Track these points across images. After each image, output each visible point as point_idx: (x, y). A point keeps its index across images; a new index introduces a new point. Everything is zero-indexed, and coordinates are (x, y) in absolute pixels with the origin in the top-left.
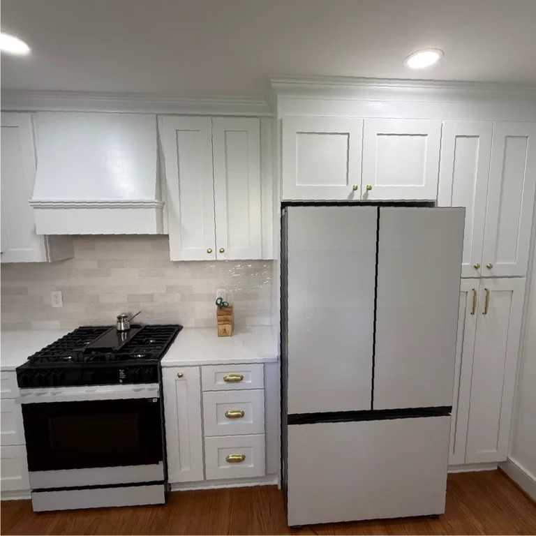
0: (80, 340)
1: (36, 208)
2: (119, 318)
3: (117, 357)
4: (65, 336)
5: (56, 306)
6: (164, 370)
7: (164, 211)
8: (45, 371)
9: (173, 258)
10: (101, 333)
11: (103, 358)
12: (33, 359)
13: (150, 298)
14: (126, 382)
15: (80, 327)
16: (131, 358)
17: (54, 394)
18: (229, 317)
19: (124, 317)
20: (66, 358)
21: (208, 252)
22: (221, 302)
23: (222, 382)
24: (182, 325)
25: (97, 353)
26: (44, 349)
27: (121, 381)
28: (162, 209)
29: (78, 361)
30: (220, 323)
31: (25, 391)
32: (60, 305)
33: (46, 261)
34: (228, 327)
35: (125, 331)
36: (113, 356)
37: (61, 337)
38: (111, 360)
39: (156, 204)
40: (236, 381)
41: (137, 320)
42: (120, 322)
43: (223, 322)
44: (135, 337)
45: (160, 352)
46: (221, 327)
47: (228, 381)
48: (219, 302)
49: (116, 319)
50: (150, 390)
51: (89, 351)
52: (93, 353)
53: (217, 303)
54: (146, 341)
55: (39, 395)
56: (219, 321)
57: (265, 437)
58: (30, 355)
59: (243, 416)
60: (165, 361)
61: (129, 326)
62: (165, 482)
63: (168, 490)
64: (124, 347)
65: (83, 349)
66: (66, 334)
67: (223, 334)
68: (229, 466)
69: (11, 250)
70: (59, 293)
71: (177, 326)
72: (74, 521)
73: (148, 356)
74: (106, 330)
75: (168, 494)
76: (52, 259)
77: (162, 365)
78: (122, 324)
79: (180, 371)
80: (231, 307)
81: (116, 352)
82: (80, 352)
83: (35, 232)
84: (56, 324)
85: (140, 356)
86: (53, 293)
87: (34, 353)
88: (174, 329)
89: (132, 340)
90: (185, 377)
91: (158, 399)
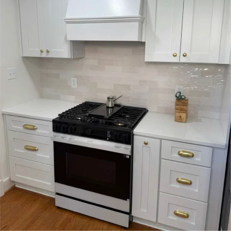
0: (85, 109)
1: (68, 23)
2: (108, 98)
3: (106, 123)
4: (77, 106)
5: (74, 87)
6: (135, 137)
7: (144, 24)
8: (66, 123)
9: (147, 59)
10: (97, 107)
11: (98, 122)
12: (61, 116)
13: (128, 87)
14: (111, 140)
15: (85, 102)
16: (114, 125)
17: (70, 139)
18: (185, 107)
19: (111, 98)
20: (77, 118)
21: (174, 56)
22: (180, 95)
23: (176, 155)
24: (148, 110)
25: (95, 118)
26: (66, 111)
27: (108, 139)
28: (142, 23)
29: (84, 121)
30: (177, 111)
31: (56, 134)
32: (76, 86)
33: (70, 57)
34: (183, 115)
35: (111, 108)
36: (104, 121)
37: (76, 106)
38: (102, 123)
39: (139, 18)
40: (188, 156)
41: (118, 102)
42: (109, 101)
43: (179, 111)
44: (117, 112)
45: (133, 125)
46: (178, 114)
47: (181, 155)
48: (178, 95)
49: (106, 99)
50: (125, 148)
51: (90, 116)
52: (92, 118)
53: (176, 96)
54: (124, 115)
55: (63, 138)
56: (176, 109)
57: (208, 205)
58: (60, 113)
59: (191, 184)
60: (136, 131)
61: (114, 104)
62: (129, 213)
63: (131, 220)
64: (111, 117)
65: (87, 114)
66: (78, 105)
67: (179, 120)
68: (175, 218)
69: (53, 50)
70: (76, 79)
71: (145, 109)
72: (75, 219)
73: (125, 126)
74: (99, 106)
75: (131, 223)
76: (73, 57)
77: (134, 133)
78: (110, 102)
79: (147, 140)
80: (187, 100)
81: (106, 119)
82: (86, 116)
83: (66, 38)
84: (73, 98)
85: (120, 124)
86: (72, 79)
87: (62, 113)
88: (143, 111)
89: (115, 114)
90: (149, 145)
91: (130, 156)
